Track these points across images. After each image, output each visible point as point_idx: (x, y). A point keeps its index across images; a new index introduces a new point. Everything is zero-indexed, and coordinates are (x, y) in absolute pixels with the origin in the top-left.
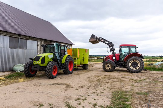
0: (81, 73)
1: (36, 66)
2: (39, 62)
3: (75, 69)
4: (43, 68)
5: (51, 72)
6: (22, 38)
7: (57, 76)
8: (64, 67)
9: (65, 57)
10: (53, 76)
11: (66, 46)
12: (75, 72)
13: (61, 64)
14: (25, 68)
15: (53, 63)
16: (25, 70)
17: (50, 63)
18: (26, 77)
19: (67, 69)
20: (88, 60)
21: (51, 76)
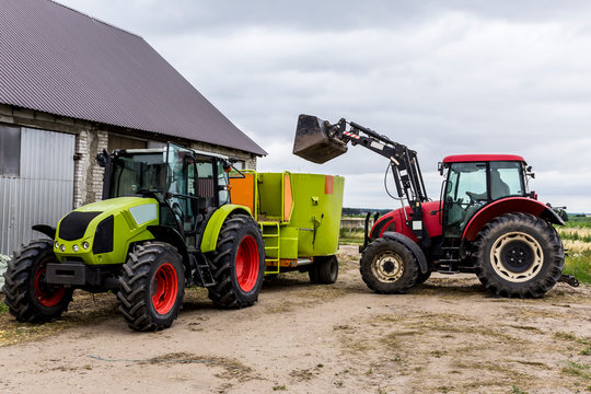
0: (300, 300)
1: (66, 265)
2: (82, 247)
3: (272, 284)
4: (104, 277)
5: (144, 294)
7: (179, 320)
8: (214, 272)
9: (217, 220)
10: (154, 319)
11: (222, 161)
12: (267, 299)
13: (199, 255)
14: (12, 276)
15: (155, 250)
16: (12, 286)
17: (141, 248)
18: (13, 321)
19: (229, 279)
20: (337, 234)
21: (145, 316)
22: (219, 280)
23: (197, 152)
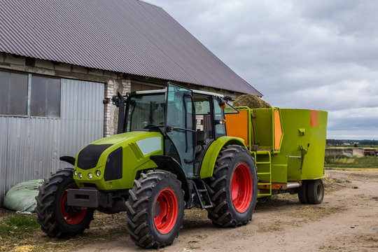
0: (290, 219)
1: (83, 190)
2: (95, 175)
3: (265, 204)
4: (116, 200)
6: (40, 72)
8: (212, 196)
9: (214, 150)
11: (218, 99)
12: (261, 218)
13: (198, 182)
14: (42, 199)
15: (156, 177)
16: (42, 208)
17: (144, 175)
18: (45, 236)
19: (225, 202)
20: (322, 160)
21: (148, 236)
22: (217, 202)
23: (194, 91)
